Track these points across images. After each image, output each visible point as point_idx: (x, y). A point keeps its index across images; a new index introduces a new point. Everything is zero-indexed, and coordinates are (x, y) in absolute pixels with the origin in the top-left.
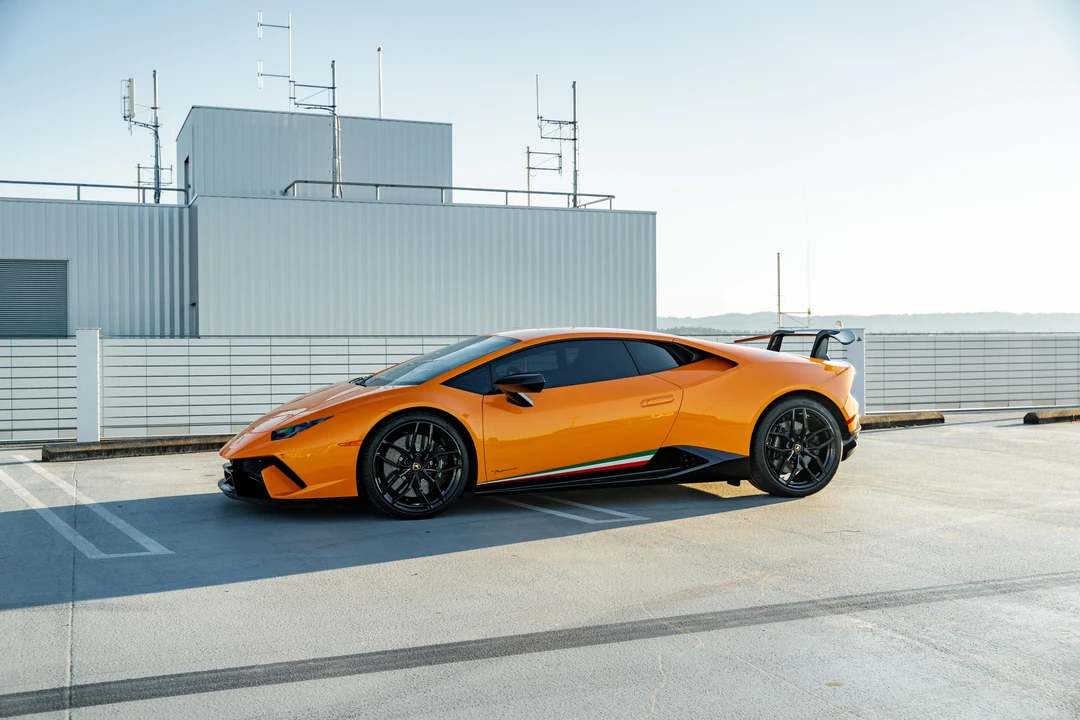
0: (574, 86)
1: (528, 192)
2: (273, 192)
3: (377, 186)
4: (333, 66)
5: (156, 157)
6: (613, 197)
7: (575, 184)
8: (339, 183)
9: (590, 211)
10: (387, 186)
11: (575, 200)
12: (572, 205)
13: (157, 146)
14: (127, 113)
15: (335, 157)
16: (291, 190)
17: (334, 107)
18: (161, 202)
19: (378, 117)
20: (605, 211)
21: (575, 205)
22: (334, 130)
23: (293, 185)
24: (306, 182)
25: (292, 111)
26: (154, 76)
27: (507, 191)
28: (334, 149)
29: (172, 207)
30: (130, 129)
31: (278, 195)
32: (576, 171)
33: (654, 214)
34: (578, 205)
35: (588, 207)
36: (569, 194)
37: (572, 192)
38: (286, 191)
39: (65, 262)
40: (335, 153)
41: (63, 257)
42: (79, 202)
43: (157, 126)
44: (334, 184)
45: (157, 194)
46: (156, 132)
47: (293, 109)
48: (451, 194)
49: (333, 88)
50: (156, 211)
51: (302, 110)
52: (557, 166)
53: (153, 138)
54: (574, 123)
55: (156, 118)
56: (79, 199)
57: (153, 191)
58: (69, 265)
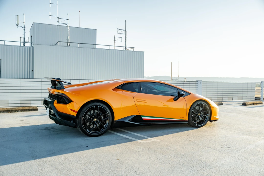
0: (126, 21)
1: (114, 46)
2: (53, 44)
3: (78, 43)
4: (68, 14)
5: (24, 35)
6: (134, 48)
7: (125, 45)
8: (69, 42)
9: (129, 51)
10: (81, 43)
11: (125, 48)
12: (124, 49)
13: (24, 32)
14: (17, 24)
15: (68, 36)
16: (57, 44)
17: (68, 24)
18: (25, 46)
19: (79, 27)
20: (132, 51)
21: (125, 50)
22: (68, 29)
23: (58, 42)
24: (61, 42)
25: (58, 25)
26: (24, 15)
27: (109, 46)
28: (68, 34)
29: (28, 47)
30: (18, 27)
31: (54, 45)
32: (126, 41)
33: (144, 52)
34: (126, 49)
35: (128, 50)
36: (124, 47)
37: (125, 46)
38: (56, 44)
40: (68, 35)
41: (0, 58)
42: (4, 45)
44: (68, 42)
45: (24, 44)
47: (58, 24)
48: (96, 46)
49: (68, 19)
50: (24, 48)
51: (60, 24)
52: (121, 40)
53: (23, 30)
54: (125, 30)
55: (24, 25)
56: (4, 44)
57: (23, 43)
58: (1, 60)
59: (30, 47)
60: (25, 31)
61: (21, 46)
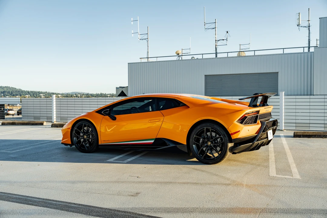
5: (309, 37)
13: (309, 33)
14: (298, 24)
18: (310, 51)
26: (309, 10)
29: (312, 52)
39: (278, 73)
41: (277, 71)
43: (309, 27)
46: (309, 29)
50: (309, 54)
53: (308, 31)
56: (283, 53)
57: (308, 48)
58: (279, 73)
59: (313, 52)
60: (310, 32)
61: (304, 53)
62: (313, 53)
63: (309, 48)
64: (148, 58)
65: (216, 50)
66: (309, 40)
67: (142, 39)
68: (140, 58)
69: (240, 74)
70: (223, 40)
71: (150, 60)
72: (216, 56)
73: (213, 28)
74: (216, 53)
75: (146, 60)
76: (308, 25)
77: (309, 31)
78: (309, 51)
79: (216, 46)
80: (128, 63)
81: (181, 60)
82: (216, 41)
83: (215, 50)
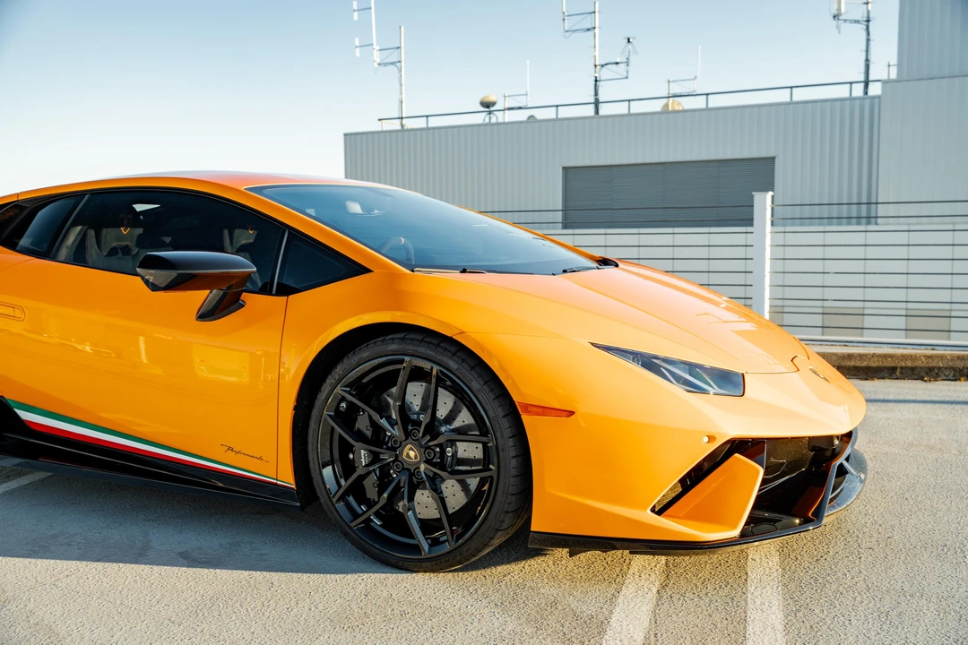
5: (867, 51)
13: (868, 40)
14: (836, 12)
18: (869, 94)
29: (874, 97)
30: (838, 27)
39: (774, 158)
41: (771, 154)
42: (791, 103)
43: (868, 21)
46: (868, 27)
50: (867, 102)
53: (864, 33)
55: (868, 12)
56: (791, 100)
57: (863, 84)
58: (776, 160)
59: (879, 97)
60: (872, 37)
61: (851, 99)
62: (877, 101)
63: (867, 83)
64: (402, 118)
65: (596, 94)
66: (867, 60)
67: (386, 64)
68: (380, 120)
69: (664, 163)
70: (617, 63)
71: (409, 124)
72: (597, 112)
73: (588, 30)
74: (597, 103)
75: (396, 125)
76: (865, 15)
77: (868, 34)
78: (866, 93)
79: (596, 81)
80: (346, 135)
81: (494, 124)
82: (596, 66)
83: (593, 93)
